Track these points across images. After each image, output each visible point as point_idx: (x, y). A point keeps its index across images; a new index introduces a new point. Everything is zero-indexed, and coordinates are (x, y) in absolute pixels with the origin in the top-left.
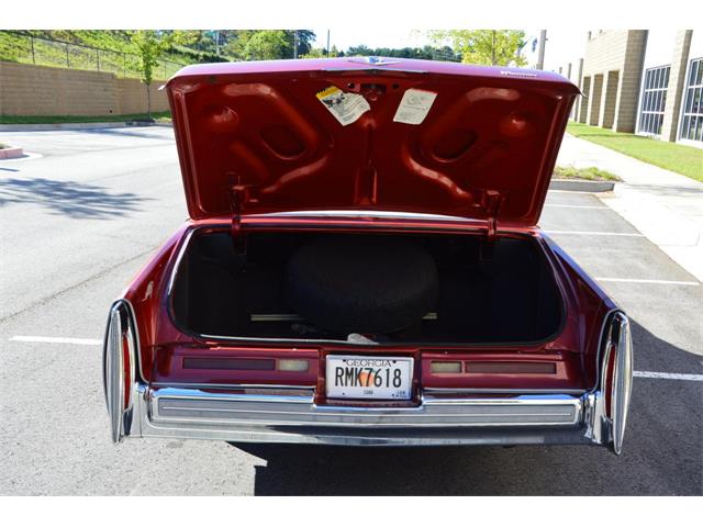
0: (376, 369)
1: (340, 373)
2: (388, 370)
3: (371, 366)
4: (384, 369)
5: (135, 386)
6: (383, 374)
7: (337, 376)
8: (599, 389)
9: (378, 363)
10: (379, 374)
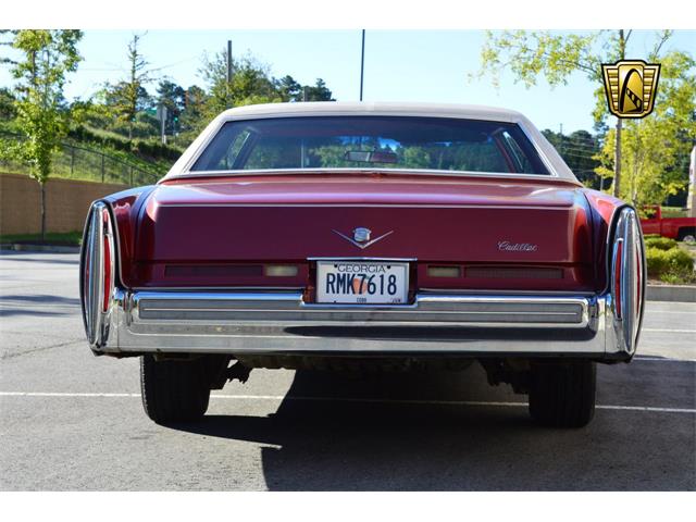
0: (369, 275)
1: (331, 279)
2: (382, 277)
3: (364, 272)
4: (378, 275)
5: (114, 291)
6: (376, 280)
7: (328, 282)
8: (609, 291)
9: (372, 269)
10: (373, 280)
